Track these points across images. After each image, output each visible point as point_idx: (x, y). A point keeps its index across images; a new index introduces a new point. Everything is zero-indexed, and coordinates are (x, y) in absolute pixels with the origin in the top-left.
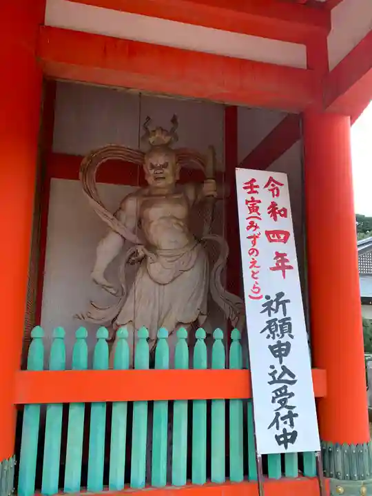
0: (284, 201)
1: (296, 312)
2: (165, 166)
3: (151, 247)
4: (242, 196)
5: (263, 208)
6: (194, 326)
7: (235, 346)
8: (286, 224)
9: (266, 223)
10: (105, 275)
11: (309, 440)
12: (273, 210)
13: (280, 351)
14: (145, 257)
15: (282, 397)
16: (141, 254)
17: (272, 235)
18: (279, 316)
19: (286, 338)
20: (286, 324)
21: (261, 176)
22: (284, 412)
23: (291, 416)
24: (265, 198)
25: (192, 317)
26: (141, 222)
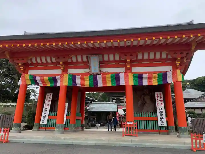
0: (162, 96)
1: (164, 110)
2: (147, 91)
3: (146, 102)
4: (156, 96)
5: (159, 97)
6: (153, 113)
7: (156, 115)
8: (162, 99)
9: (159, 99)
10: (140, 106)
11: (165, 125)
12: (160, 98)
13: (161, 115)
14: (145, 104)
15: (162, 120)
16: (144, 103)
17: (160, 101)
18: (161, 111)
19: (162, 114)
20: (162, 112)
21: (159, 93)
22: (162, 122)
23: (163, 122)
24: (159, 96)
25: (152, 112)
26: (144, 99)
